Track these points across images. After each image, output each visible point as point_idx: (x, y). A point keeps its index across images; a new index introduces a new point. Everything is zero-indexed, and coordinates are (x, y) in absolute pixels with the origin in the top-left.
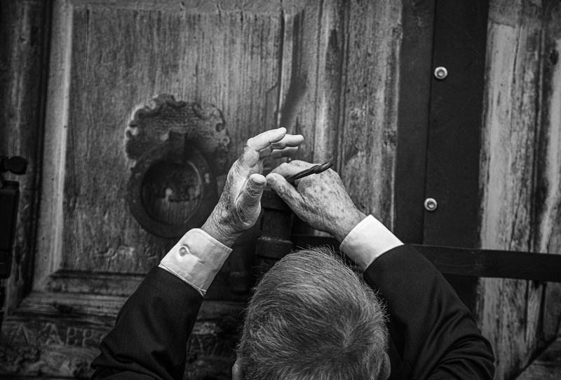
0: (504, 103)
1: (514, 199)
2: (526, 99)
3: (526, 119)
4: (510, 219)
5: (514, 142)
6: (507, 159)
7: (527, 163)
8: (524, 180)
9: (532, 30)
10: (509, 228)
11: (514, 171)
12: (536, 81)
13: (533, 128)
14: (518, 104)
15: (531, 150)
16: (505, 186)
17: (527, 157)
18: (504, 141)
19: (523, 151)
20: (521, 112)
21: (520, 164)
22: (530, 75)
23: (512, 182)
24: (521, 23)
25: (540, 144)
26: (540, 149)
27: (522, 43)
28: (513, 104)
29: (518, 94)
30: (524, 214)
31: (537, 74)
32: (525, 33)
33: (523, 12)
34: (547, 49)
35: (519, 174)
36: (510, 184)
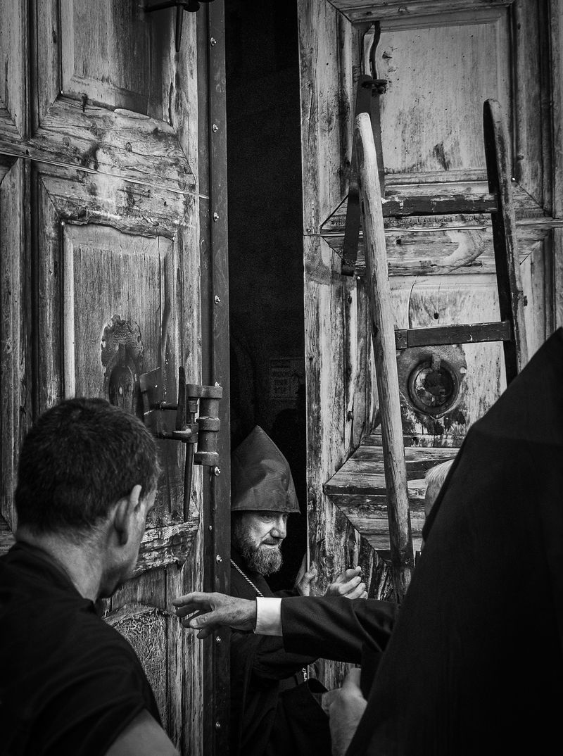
0: (327, 325)
1: (335, 375)
2: (338, 323)
3: (339, 333)
4: (334, 385)
5: (333, 344)
6: (330, 354)
7: (340, 356)
8: (339, 365)
9: (338, 287)
10: (334, 391)
11: (335, 360)
12: (342, 313)
13: (342, 337)
14: (334, 325)
15: (342, 349)
16: (331, 368)
17: (340, 353)
18: (328, 345)
19: (338, 349)
20: (336, 329)
21: (337, 356)
22: (339, 310)
23: (334, 366)
24: (332, 283)
25: (347, 346)
26: (347, 349)
27: (333, 294)
28: (332, 325)
29: (334, 320)
30: (340, 383)
31: (342, 309)
32: (334, 288)
33: (333, 277)
34: (346, 296)
35: (337, 362)
36: (333, 367)
